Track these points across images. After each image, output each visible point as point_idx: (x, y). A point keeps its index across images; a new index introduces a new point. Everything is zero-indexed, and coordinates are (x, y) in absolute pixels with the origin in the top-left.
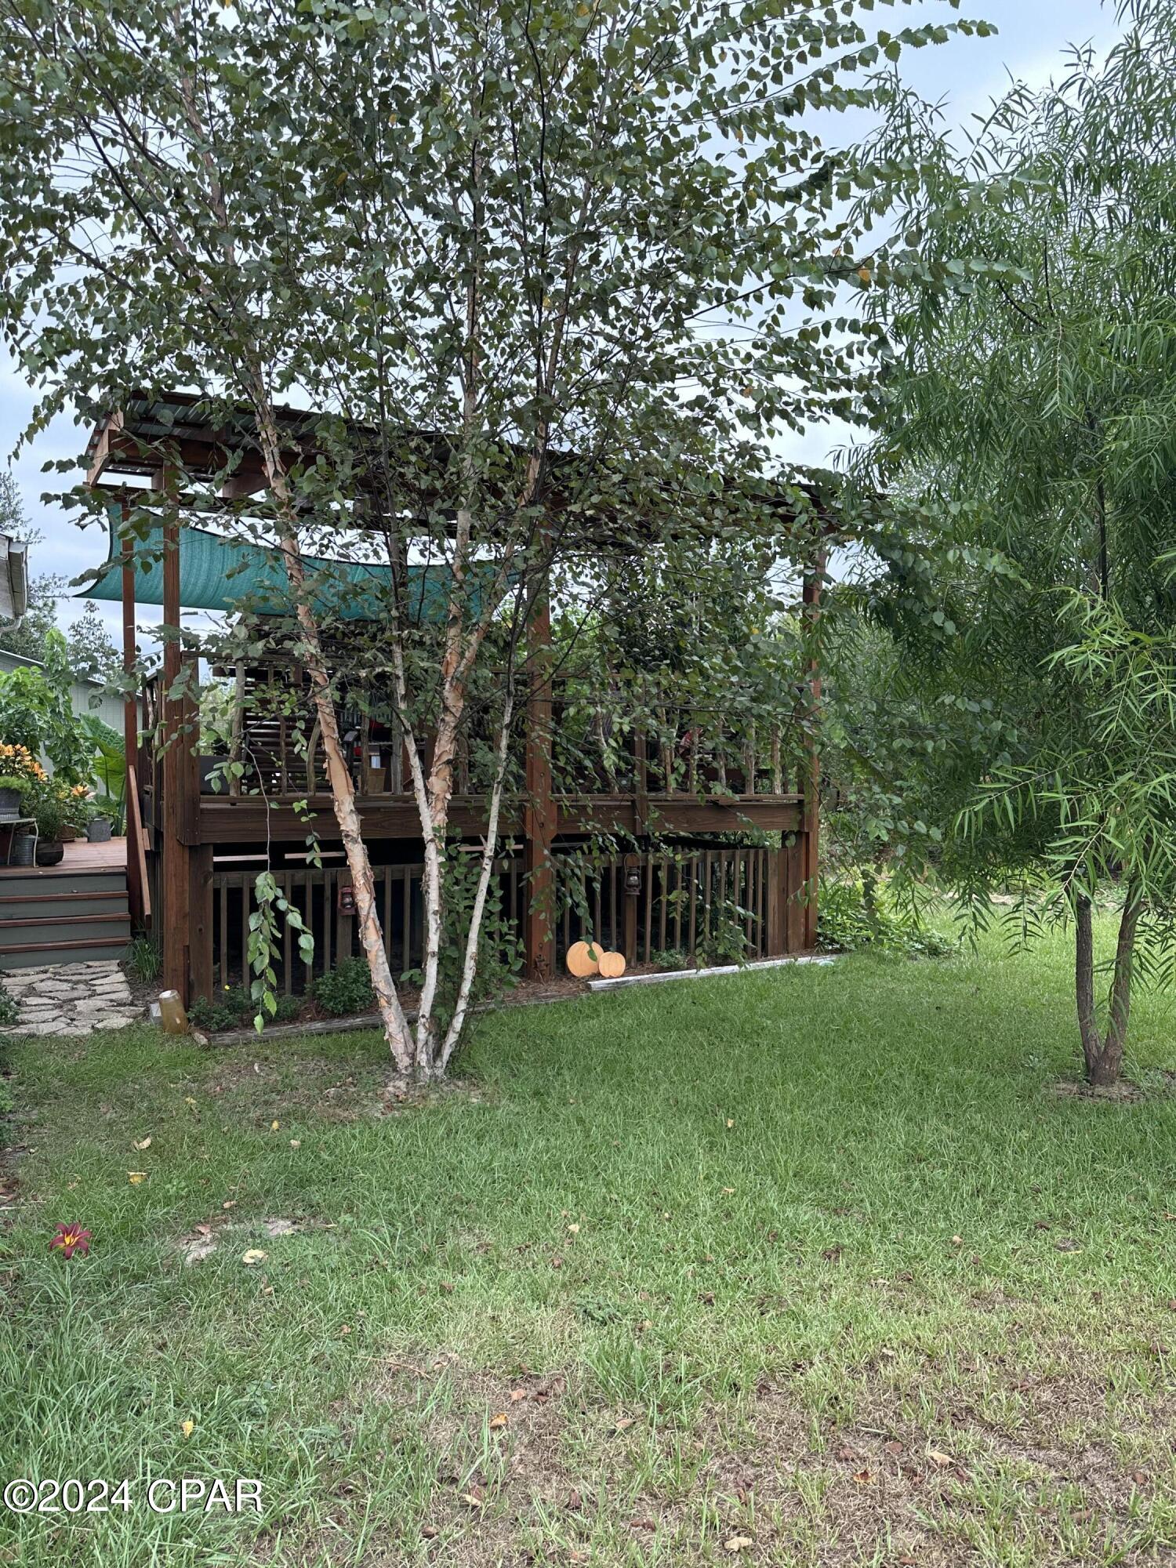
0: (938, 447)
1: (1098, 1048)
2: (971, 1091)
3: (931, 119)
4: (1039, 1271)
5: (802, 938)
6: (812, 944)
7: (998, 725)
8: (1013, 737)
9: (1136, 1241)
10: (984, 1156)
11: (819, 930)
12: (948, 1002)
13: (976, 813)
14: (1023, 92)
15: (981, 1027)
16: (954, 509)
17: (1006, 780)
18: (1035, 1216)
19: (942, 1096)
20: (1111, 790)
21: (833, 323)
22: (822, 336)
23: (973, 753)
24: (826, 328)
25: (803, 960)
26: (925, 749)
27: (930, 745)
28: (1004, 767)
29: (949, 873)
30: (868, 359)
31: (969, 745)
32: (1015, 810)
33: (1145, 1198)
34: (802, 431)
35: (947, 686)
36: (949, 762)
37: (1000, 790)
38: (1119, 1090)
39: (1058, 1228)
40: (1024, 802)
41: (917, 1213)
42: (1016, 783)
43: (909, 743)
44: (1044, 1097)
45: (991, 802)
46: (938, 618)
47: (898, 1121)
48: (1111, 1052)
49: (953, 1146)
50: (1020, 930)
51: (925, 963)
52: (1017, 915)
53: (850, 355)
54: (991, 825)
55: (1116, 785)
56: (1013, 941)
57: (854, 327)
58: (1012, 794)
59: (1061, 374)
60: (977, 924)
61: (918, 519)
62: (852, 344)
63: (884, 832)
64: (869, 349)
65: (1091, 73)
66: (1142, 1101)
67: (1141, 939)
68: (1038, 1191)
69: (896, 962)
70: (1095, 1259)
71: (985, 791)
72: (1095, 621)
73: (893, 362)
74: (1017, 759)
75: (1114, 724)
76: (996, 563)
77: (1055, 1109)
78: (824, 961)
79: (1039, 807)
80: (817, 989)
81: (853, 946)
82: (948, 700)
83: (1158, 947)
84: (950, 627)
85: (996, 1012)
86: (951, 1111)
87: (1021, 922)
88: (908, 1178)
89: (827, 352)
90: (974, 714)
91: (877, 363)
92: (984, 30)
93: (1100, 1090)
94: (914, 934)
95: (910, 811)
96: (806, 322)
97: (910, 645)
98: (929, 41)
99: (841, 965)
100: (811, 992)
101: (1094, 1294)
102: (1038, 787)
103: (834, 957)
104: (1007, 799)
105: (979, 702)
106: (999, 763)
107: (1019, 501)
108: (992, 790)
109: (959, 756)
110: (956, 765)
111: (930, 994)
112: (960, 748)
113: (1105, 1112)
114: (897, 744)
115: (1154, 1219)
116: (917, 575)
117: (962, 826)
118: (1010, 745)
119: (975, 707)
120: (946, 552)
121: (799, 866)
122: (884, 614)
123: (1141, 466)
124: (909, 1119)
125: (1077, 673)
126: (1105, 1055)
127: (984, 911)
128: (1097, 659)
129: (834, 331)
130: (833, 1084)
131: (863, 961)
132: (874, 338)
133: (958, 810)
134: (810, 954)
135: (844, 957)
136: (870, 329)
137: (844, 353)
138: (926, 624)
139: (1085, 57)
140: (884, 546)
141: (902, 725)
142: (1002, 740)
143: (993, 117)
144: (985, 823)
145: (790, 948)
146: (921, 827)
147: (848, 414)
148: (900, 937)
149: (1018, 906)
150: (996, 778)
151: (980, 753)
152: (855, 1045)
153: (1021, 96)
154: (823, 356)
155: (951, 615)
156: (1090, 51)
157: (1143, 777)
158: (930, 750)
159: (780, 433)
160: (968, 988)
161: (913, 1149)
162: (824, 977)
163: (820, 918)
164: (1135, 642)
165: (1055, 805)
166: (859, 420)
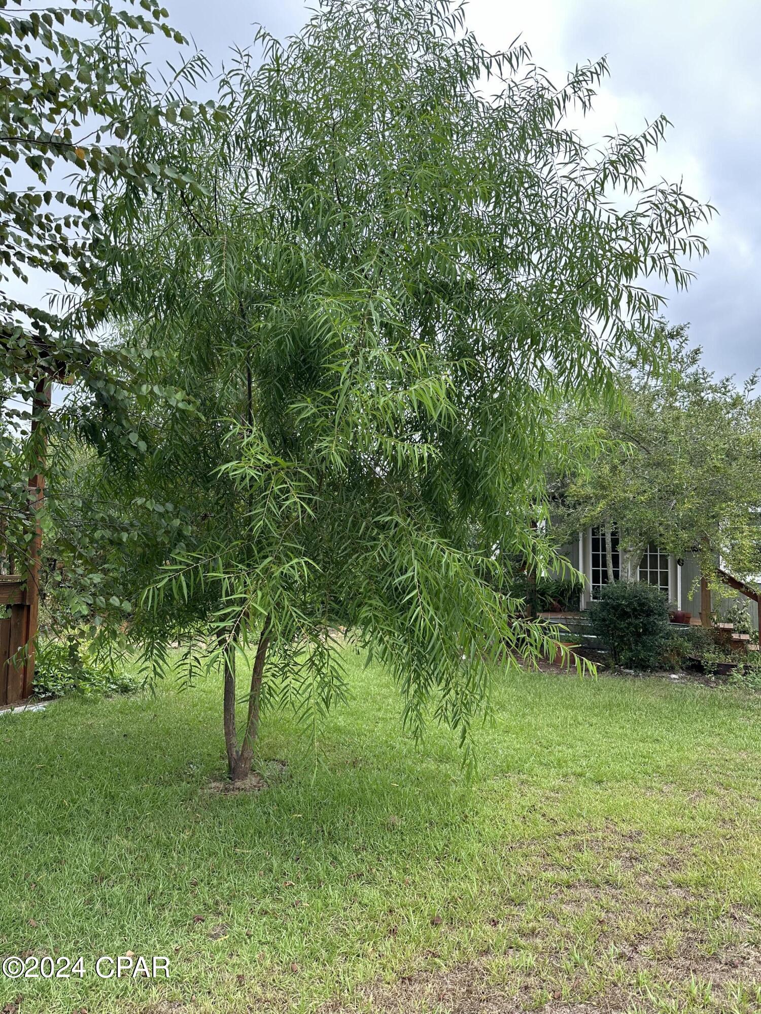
0: (135, 308)
1: (237, 752)
2: (147, 804)
3: (136, 50)
4: (196, 966)
5: (20, 691)
6: (28, 694)
7: (177, 522)
8: (188, 531)
9: (266, 913)
10: (155, 863)
11: (35, 683)
12: (133, 729)
13: (159, 589)
14: (204, 61)
15: (158, 747)
16: (147, 354)
17: (181, 563)
18: (193, 910)
19: (124, 812)
20: (257, 571)
21: (54, 194)
22: (43, 202)
23: (158, 543)
24: (48, 196)
25: (19, 710)
26: (121, 540)
27: (125, 536)
28: (180, 554)
29: (136, 633)
30: (81, 231)
31: (155, 537)
32: (188, 586)
33: (271, 871)
34: (25, 279)
35: (140, 494)
36: (139, 550)
37: (177, 571)
38: (251, 780)
39: (211, 916)
40: (195, 580)
41: (97, 936)
42: (188, 565)
43: (108, 534)
44: (200, 797)
45: (170, 580)
46: (134, 437)
47: (86, 844)
48: (246, 755)
49: (130, 858)
50: (187, 672)
51: (118, 700)
52: (186, 661)
53: (67, 225)
54: (169, 597)
55: (262, 566)
56: (182, 680)
57: (71, 201)
58: (187, 574)
59: (227, 265)
60: (156, 673)
61: (119, 357)
62: (69, 216)
63: (84, 607)
64: (83, 223)
65: (249, 71)
66: (266, 788)
67: (269, 674)
68: (196, 884)
69: (95, 701)
70: (238, 940)
71: (166, 571)
72: (250, 445)
73: (102, 238)
74: (190, 547)
75: (262, 522)
76: (178, 398)
77: (208, 807)
78: (37, 708)
79: (206, 584)
80: (28, 733)
81: (62, 693)
82: (140, 501)
83: (280, 679)
84: (143, 446)
85: (168, 732)
86: (130, 825)
87: (188, 667)
88: (90, 901)
89: (47, 217)
90: (160, 514)
91: (89, 236)
92: (179, 39)
93: (238, 784)
94: (111, 678)
95: (106, 590)
96: (30, 189)
97: (112, 460)
98: (140, 27)
99: (51, 709)
100: (23, 736)
101: (239, 977)
102: (206, 569)
103: (46, 704)
104: (183, 578)
105: (164, 505)
106: (177, 551)
107: (195, 357)
108: (171, 571)
109: (147, 546)
110: (144, 552)
111: (119, 724)
112: (148, 539)
113: (241, 803)
114: (97, 535)
115: (278, 888)
116: (117, 401)
117: (147, 597)
118: (185, 537)
119: (161, 509)
120: (141, 385)
121: (20, 633)
122: (91, 432)
123: (279, 343)
124: (96, 839)
125: (238, 482)
126: (241, 758)
127: (161, 662)
128: (252, 473)
129: (53, 200)
130: (32, 820)
131: (71, 703)
132: (88, 214)
133: (146, 586)
134: (26, 703)
135: (54, 702)
136: (85, 206)
137: (62, 222)
138: (123, 443)
139: (245, 59)
140: (93, 380)
141: (103, 519)
142: (180, 535)
143: (182, 71)
144: (166, 596)
145: (10, 697)
146: (115, 601)
147: (64, 273)
148: (101, 681)
149: (186, 655)
150: (174, 562)
151: (163, 543)
152: (55, 780)
153: (203, 63)
154: (44, 220)
155: (143, 437)
156: (248, 55)
157: (278, 561)
158: (124, 540)
159: (7, 279)
160: (148, 715)
161: (98, 869)
162: (36, 722)
163: (37, 673)
164: (276, 464)
165: (218, 583)
166: (74, 280)
